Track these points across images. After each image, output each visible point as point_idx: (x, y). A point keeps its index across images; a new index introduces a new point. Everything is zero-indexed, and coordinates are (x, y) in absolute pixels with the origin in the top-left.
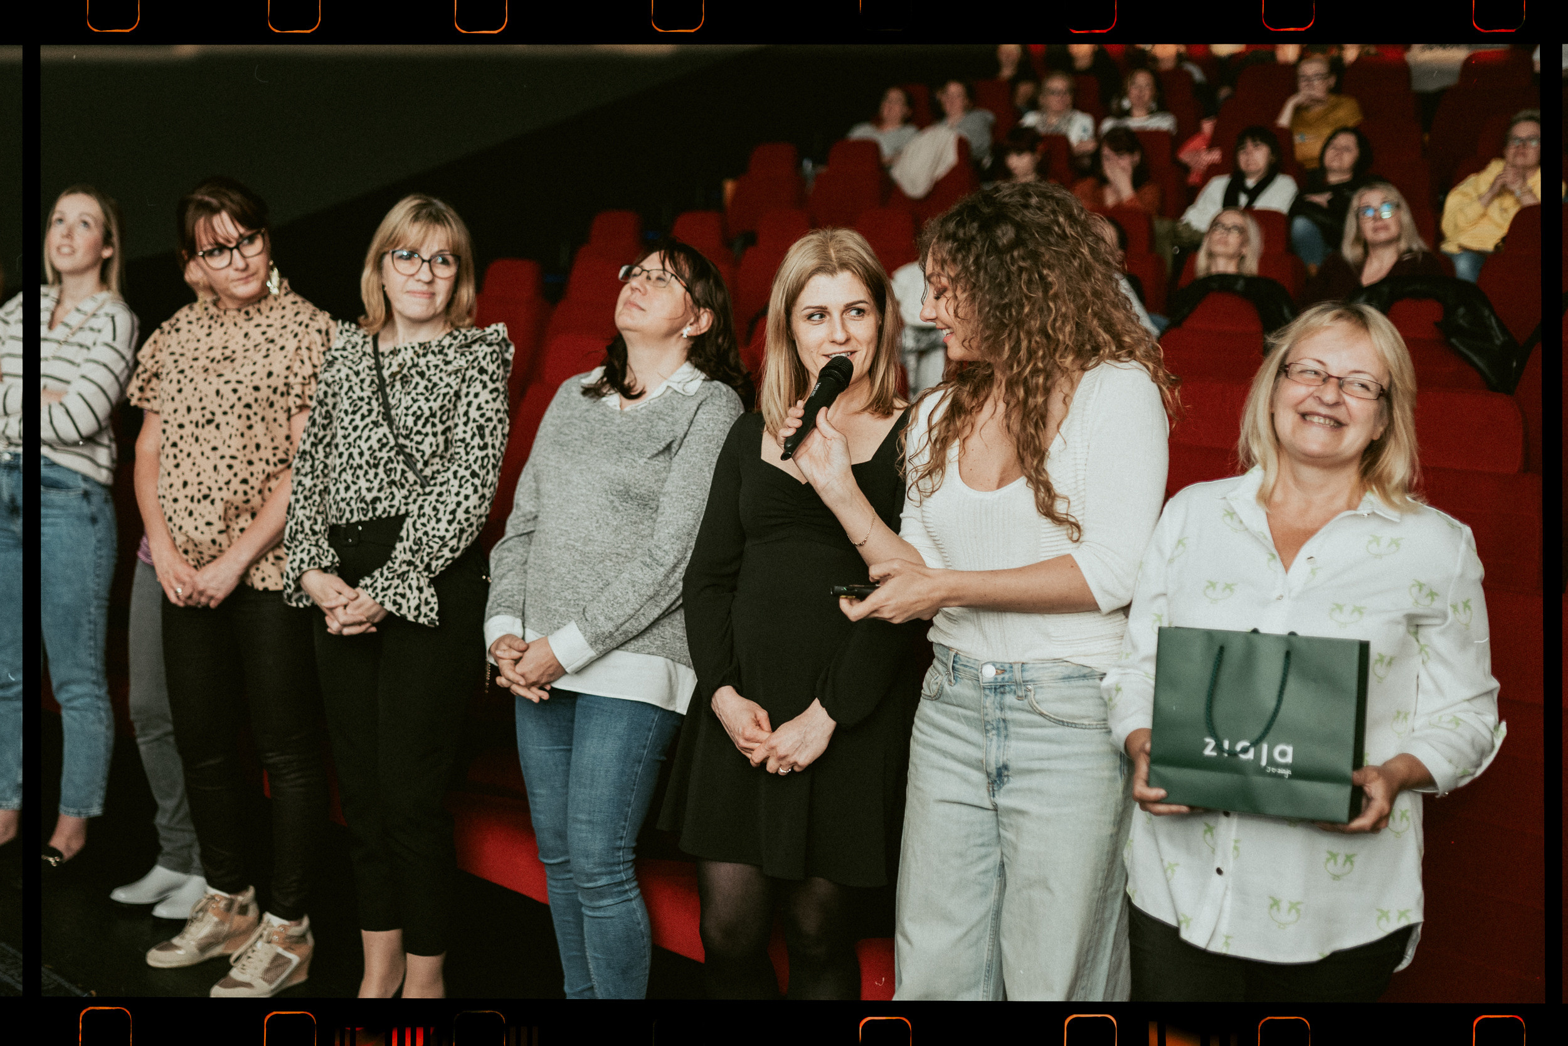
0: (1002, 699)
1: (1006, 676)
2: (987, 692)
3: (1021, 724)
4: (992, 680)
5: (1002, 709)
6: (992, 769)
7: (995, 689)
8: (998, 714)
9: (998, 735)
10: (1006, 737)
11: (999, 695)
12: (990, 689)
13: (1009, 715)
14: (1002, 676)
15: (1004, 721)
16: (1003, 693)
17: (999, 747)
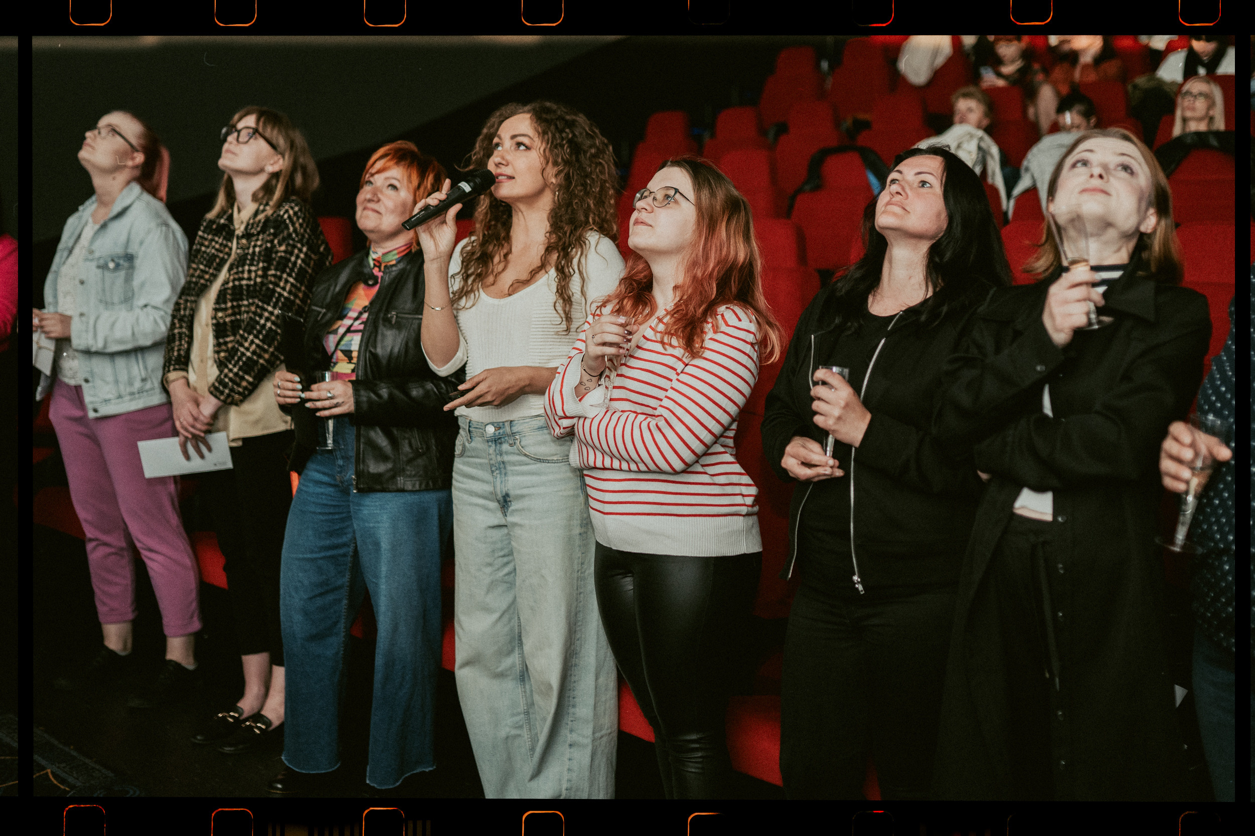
0: (500, 447)
1: (501, 431)
2: (490, 443)
3: (514, 464)
4: (492, 435)
5: (501, 455)
6: (500, 497)
7: (495, 441)
8: (499, 458)
9: (500, 473)
10: (505, 474)
11: (498, 445)
12: (492, 441)
13: (506, 458)
14: (499, 431)
15: (503, 462)
16: (501, 443)
17: (502, 482)
